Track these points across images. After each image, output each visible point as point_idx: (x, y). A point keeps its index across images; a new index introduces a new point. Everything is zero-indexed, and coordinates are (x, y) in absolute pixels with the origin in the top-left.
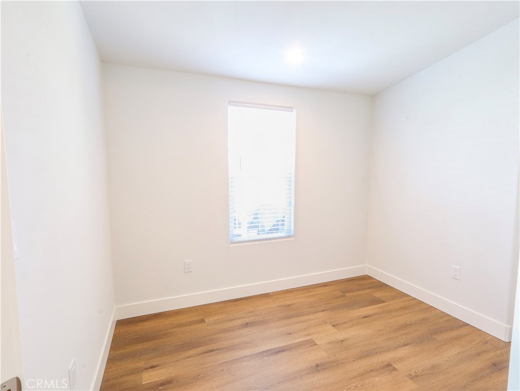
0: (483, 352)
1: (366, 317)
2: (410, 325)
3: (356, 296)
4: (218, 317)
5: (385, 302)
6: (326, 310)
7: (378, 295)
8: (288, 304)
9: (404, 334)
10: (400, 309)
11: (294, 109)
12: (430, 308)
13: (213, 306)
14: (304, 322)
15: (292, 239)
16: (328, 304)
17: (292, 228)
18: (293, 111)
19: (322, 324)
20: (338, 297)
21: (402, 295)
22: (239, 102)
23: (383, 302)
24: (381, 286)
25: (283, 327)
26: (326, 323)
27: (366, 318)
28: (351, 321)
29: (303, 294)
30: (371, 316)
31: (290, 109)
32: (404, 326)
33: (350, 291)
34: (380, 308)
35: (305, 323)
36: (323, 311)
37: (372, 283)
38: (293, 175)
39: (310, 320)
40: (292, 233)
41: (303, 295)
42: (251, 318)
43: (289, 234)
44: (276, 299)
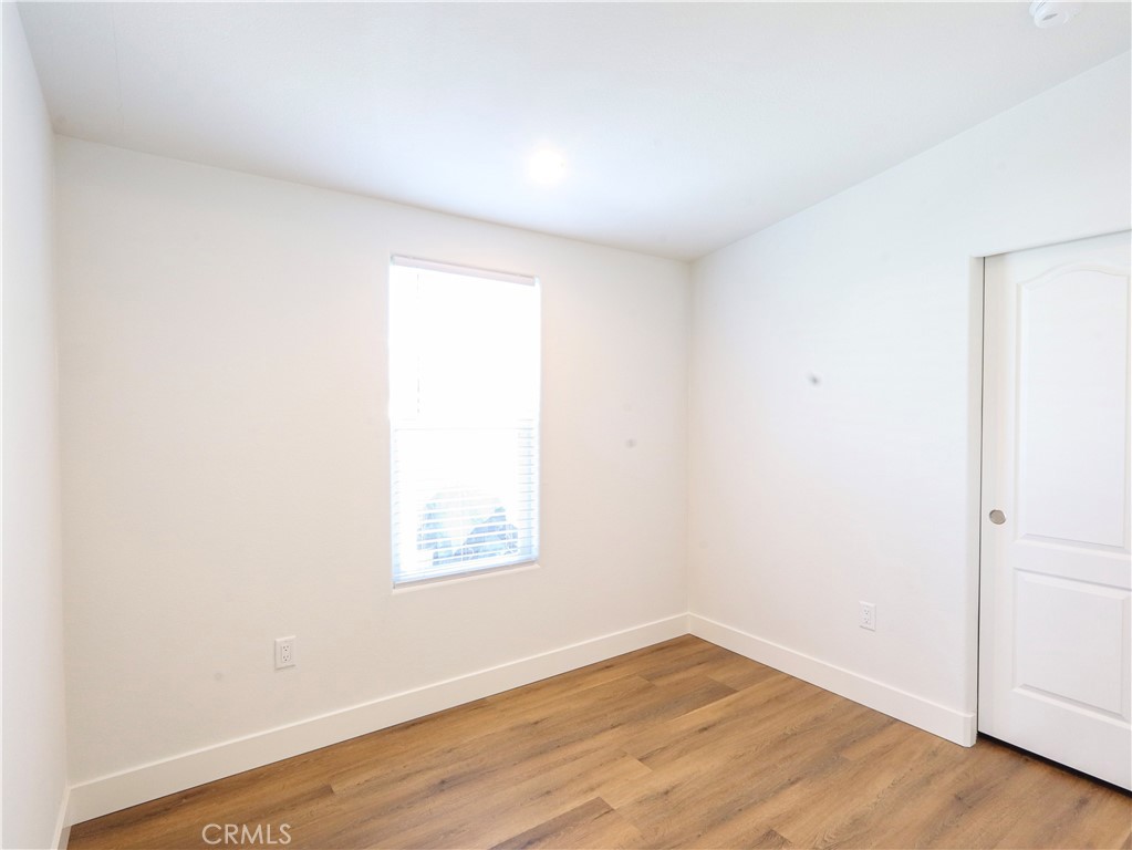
0: (932, 775)
1: (705, 729)
2: (792, 735)
3: (677, 684)
4: (366, 776)
5: (735, 692)
6: (620, 724)
7: (720, 676)
8: (532, 721)
9: (785, 759)
10: (768, 701)
11: (537, 279)
12: (823, 694)
13: (351, 747)
14: (576, 758)
15: (536, 566)
16: (622, 708)
17: (535, 542)
18: (533, 284)
19: (615, 759)
20: (640, 691)
21: (767, 672)
22: (414, 258)
23: (732, 691)
24: (722, 656)
25: (530, 777)
26: (625, 755)
27: (705, 733)
28: (677, 742)
29: (563, 691)
30: (714, 725)
31: (528, 279)
32: (784, 740)
33: (660, 676)
34: (729, 705)
35: (577, 762)
36: (613, 727)
37: (703, 652)
38: (535, 424)
39: (588, 752)
40: (535, 553)
41: (564, 695)
42: (451, 767)
43: (529, 556)
44: (502, 711)
